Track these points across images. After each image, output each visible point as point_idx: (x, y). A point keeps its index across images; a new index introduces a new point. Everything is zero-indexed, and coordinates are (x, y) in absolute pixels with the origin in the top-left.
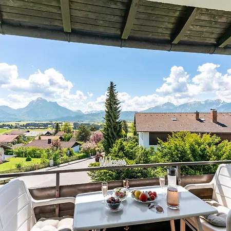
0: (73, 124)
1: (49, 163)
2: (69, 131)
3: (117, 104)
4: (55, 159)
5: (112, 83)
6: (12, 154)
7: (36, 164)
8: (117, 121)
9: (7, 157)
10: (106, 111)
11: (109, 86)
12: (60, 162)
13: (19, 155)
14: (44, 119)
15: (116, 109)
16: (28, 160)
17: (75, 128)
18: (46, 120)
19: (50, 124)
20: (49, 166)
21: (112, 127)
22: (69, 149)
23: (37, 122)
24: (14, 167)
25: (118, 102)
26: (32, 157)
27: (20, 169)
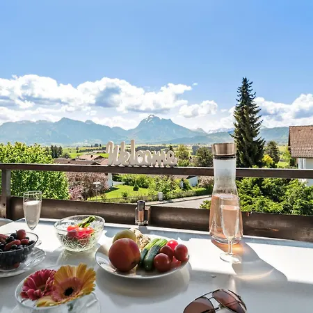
0: (191, 148)
1: (157, 195)
2: (185, 157)
3: (255, 113)
4: (165, 192)
5: (245, 80)
6: (120, 181)
7: (143, 195)
8: (255, 139)
9: (115, 184)
10: (235, 125)
11: (241, 85)
12: (172, 196)
13: (127, 183)
14: (157, 141)
15: (252, 121)
16: (136, 189)
17: (194, 154)
18: (159, 143)
19: (163, 148)
20: (158, 200)
21: (246, 148)
22: (183, 180)
23: (149, 145)
24: (120, 196)
25: (256, 109)
26: (140, 187)
27: (126, 199)
